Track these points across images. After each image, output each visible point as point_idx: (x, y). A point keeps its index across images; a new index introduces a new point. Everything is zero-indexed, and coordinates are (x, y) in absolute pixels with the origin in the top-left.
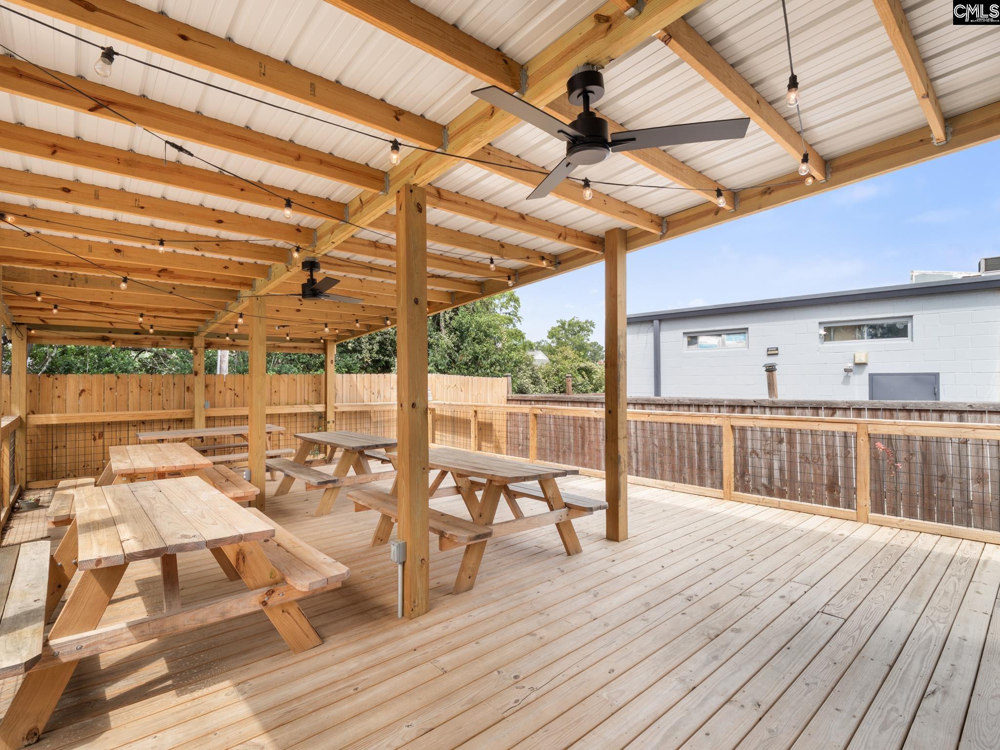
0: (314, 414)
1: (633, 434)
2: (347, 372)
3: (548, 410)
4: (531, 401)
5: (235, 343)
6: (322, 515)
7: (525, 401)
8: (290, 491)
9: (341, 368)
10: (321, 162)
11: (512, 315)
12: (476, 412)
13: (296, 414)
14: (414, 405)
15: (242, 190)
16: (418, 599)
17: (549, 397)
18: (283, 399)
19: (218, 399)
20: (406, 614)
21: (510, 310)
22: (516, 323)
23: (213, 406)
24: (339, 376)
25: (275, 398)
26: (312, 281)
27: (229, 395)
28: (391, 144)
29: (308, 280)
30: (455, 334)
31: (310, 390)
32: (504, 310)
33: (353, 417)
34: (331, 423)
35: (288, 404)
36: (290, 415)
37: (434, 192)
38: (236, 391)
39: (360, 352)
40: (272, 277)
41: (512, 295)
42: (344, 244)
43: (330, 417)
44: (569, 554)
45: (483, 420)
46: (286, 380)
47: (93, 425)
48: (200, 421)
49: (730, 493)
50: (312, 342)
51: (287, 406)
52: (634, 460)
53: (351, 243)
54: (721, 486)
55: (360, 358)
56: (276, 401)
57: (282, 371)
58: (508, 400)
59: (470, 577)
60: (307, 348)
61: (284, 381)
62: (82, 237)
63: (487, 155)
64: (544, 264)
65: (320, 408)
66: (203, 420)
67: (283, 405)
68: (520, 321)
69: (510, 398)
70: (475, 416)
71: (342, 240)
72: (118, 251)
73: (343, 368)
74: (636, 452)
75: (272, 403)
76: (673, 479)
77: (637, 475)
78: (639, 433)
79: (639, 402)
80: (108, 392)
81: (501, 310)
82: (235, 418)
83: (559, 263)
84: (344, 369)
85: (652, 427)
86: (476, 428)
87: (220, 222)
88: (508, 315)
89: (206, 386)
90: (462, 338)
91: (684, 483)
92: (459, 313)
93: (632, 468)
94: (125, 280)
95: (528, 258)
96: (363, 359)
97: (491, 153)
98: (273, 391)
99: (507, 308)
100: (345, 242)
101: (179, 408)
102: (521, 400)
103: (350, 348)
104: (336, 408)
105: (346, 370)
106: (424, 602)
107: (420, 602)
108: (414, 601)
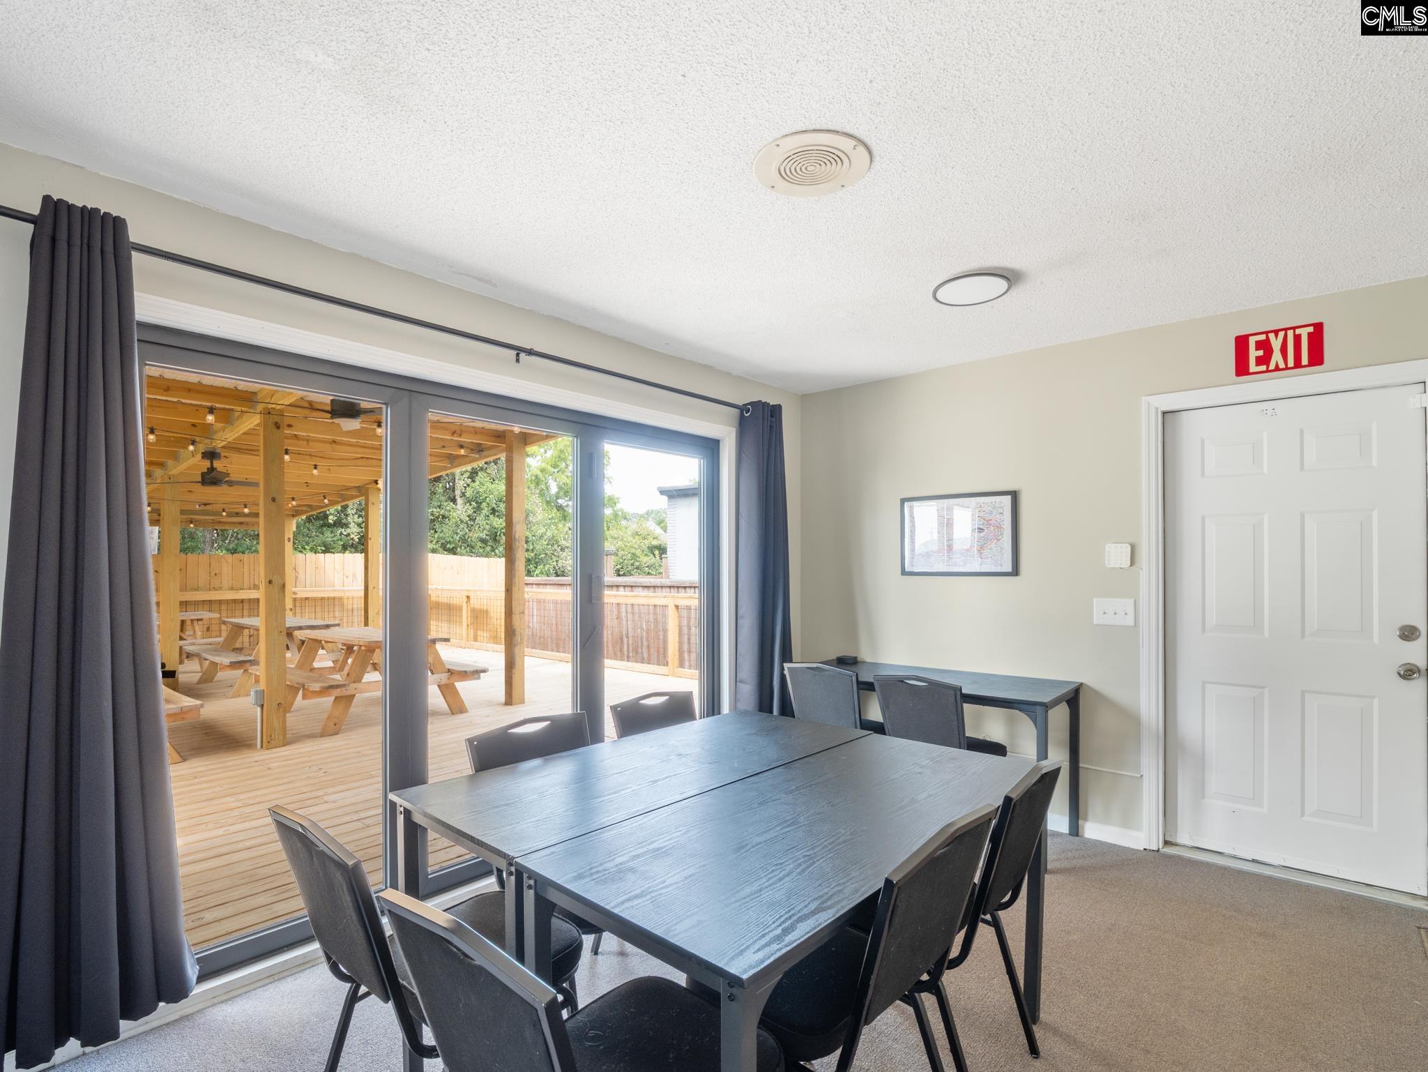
1: (624, 618)
2: (324, 552)
6: (239, 696)
8: (215, 679)
9: (316, 546)
12: (468, 597)
13: (242, 601)
14: (270, 582)
16: (275, 735)
17: (550, 580)
18: (226, 582)
20: (264, 746)
24: (300, 556)
25: (215, 582)
26: (212, 469)
28: (208, 410)
29: (208, 469)
30: (471, 505)
33: (319, 603)
35: (232, 589)
36: (235, 601)
37: (307, 405)
39: (346, 526)
40: (181, 460)
42: (243, 436)
44: (453, 714)
45: (479, 607)
49: (673, 670)
51: (231, 591)
52: (625, 646)
53: (252, 434)
54: (666, 664)
55: (345, 533)
56: (217, 585)
57: (239, 550)
59: (335, 724)
61: (227, 562)
64: (462, 452)
67: (226, 590)
70: (467, 602)
71: (241, 432)
73: (320, 546)
74: (627, 637)
75: (212, 586)
77: (628, 661)
78: (630, 616)
79: (628, 584)
83: (482, 451)
84: (319, 548)
85: (639, 610)
86: (469, 615)
90: (478, 509)
91: (643, 663)
92: (477, 479)
93: (624, 654)
95: (444, 447)
96: (348, 535)
100: (244, 433)
103: (330, 521)
105: (323, 548)
106: (281, 737)
107: (277, 736)
108: (271, 736)
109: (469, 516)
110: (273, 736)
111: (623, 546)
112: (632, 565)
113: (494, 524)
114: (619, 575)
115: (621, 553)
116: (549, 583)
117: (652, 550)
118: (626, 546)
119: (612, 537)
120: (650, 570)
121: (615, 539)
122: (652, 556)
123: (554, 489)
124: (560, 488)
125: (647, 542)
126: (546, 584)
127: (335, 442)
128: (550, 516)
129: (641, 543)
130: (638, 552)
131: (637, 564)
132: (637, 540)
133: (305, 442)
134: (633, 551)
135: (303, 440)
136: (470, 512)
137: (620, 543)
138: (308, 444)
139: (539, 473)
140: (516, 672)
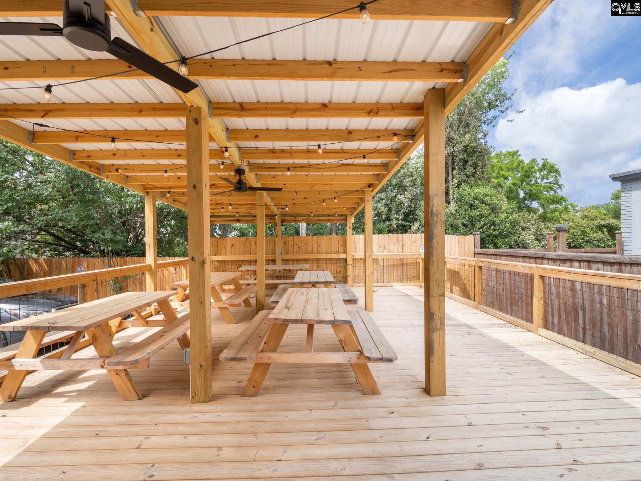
0: (340, 259)
3: (487, 263)
4: (491, 255)
5: (296, 219)
7: (487, 255)
10: (154, 109)
11: (553, 183)
13: (331, 259)
15: (157, 136)
17: (504, 252)
18: (324, 251)
19: (290, 249)
21: (551, 180)
22: (557, 190)
23: (287, 253)
25: (320, 250)
26: (240, 181)
27: (296, 247)
30: (457, 204)
31: (340, 245)
32: (545, 181)
34: (350, 265)
38: (299, 246)
41: (552, 168)
43: (350, 261)
46: (325, 239)
47: (238, 261)
48: (279, 261)
50: (342, 216)
56: (320, 251)
58: (475, 254)
60: (336, 220)
62: (151, 174)
63: (210, 67)
64: (395, 139)
65: (343, 256)
66: (280, 260)
67: (324, 254)
68: (561, 188)
69: (477, 252)
72: (179, 178)
75: (318, 252)
76: (594, 345)
80: (242, 245)
81: (542, 181)
82: (299, 260)
83: (415, 135)
87: (179, 155)
88: (549, 184)
89: (285, 243)
90: (461, 206)
92: (461, 187)
94: (169, 192)
95: (379, 137)
97: (213, 64)
98: (318, 245)
99: (548, 179)
101: (272, 254)
102: (484, 254)
104: (353, 256)
106: (203, 395)
107: (199, 393)
108: (195, 392)
109: (456, 210)
110: (197, 393)
111: (574, 226)
112: (583, 239)
113: (471, 214)
114: (570, 247)
115: (572, 231)
116: (505, 254)
117: (600, 228)
118: (576, 226)
119: (563, 220)
120: (598, 244)
121: (566, 221)
122: (600, 232)
123: (522, 194)
124: (526, 193)
125: (595, 223)
126: (502, 255)
127: (309, 151)
128: (512, 207)
129: (589, 223)
130: (588, 230)
131: (586, 238)
132: (585, 222)
133: (289, 154)
134: (583, 229)
135: (287, 153)
136: (457, 208)
137: (571, 223)
138: (291, 155)
139: (511, 185)
140: (435, 359)
